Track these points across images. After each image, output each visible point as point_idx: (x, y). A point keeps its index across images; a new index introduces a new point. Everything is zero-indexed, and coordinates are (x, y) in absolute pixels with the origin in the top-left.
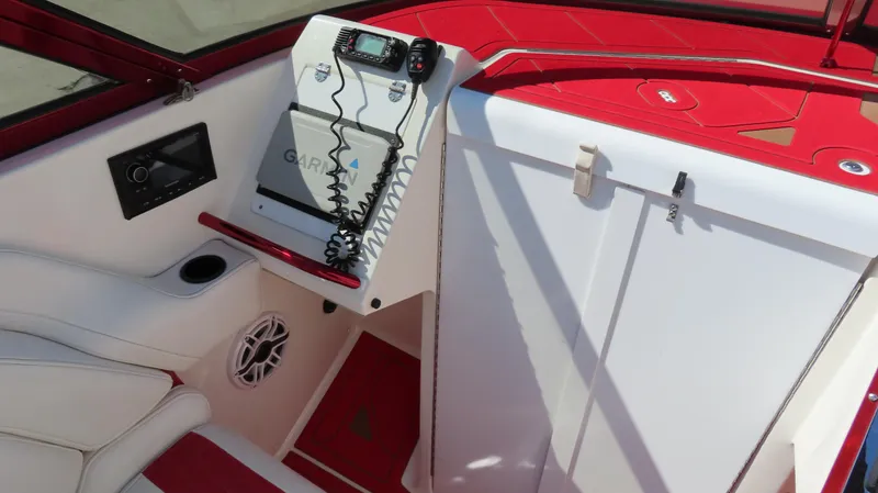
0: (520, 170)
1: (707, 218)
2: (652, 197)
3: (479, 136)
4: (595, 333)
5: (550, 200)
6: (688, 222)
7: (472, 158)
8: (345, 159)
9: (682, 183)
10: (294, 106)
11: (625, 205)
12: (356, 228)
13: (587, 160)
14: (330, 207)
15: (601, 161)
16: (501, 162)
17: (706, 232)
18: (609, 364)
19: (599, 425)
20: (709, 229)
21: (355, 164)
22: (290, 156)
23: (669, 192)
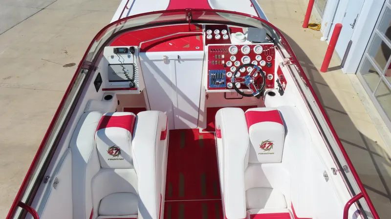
0: (155, 62)
1: (183, 60)
2: (175, 60)
3: (147, 59)
4: (174, 83)
5: (161, 66)
6: (181, 62)
7: (146, 63)
8: (125, 70)
9: (179, 57)
10: (109, 65)
11: (172, 62)
12: (132, 81)
13: (165, 58)
14: (127, 79)
15: (167, 57)
16: (151, 62)
17: (184, 62)
18: (178, 87)
19: (179, 96)
21: (128, 70)
22: (114, 73)
23: (177, 58)
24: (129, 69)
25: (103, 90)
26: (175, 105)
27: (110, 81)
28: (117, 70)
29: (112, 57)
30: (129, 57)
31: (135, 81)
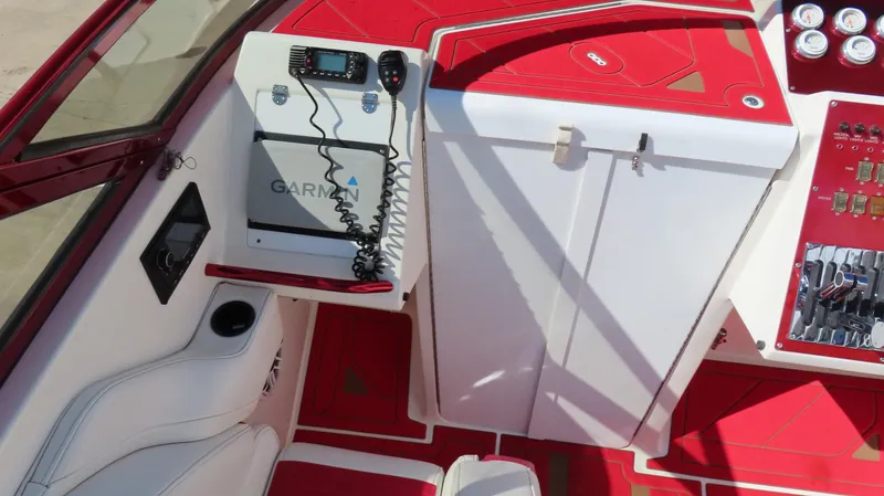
0: (499, 151)
1: (661, 162)
3: (461, 128)
4: (578, 263)
5: (533, 174)
6: (647, 167)
7: (453, 149)
8: (341, 178)
9: (644, 142)
10: (260, 135)
11: (597, 165)
13: (567, 137)
15: (577, 135)
16: (481, 149)
17: (661, 172)
18: (589, 281)
19: (586, 326)
20: (663, 169)
21: (353, 181)
22: (278, 186)
23: (634, 147)
24: (362, 173)
25: (211, 270)
26: (555, 353)
27: (252, 225)
28: (298, 170)
29: (280, 95)
30: (370, 104)
31: (384, 241)
